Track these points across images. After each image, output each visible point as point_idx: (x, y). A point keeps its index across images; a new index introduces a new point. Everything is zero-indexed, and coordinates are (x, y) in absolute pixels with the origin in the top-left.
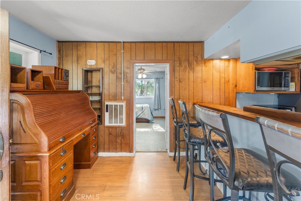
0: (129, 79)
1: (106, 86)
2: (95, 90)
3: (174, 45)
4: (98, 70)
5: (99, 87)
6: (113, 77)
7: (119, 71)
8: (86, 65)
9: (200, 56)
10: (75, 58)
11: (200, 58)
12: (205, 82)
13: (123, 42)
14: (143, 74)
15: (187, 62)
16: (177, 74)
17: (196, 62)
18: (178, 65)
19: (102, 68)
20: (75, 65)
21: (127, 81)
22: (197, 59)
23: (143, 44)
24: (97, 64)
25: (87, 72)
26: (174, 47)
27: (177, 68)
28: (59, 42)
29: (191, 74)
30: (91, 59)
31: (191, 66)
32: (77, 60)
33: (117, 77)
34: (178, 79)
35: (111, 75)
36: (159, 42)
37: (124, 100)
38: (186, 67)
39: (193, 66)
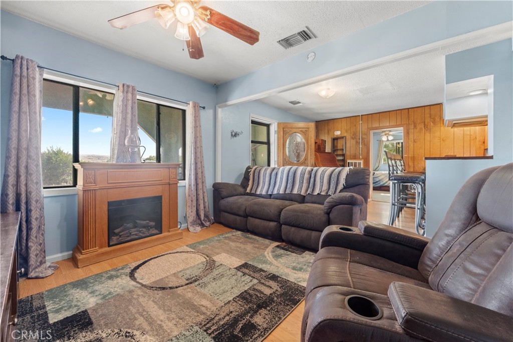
0: (366, 143)
1: (348, 149)
2: (339, 152)
3: (408, 111)
4: (342, 138)
5: (343, 150)
6: (353, 142)
7: (358, 138)
8: (334, 135)
9: (437, 117)
10: (326, 131)
11: (437, 119)
12: (443, 140)
13: (362, 115)
14: (389, 135)
15: (423, 124)
16: (411, 136)
17: (433, 123)
18: (413, 127)
19: (345, 137)
20: (326, 135)
21: (364, 144)
22: (435, 120)
23: (378, 114)
24: (341, 134)
25: (335, 140)
26: (408, 113)
27: (411, 131)
28: (316, 122)
29: (428, 135)
30: (337, 131)
31: (427, 127)
32: (328, 132)
33: (356, 142)
34: (413, 140)
35: (352, 140)
36: (393, 111)
37: (362, 158)
38: (421, 128)
39: (429, 127)
